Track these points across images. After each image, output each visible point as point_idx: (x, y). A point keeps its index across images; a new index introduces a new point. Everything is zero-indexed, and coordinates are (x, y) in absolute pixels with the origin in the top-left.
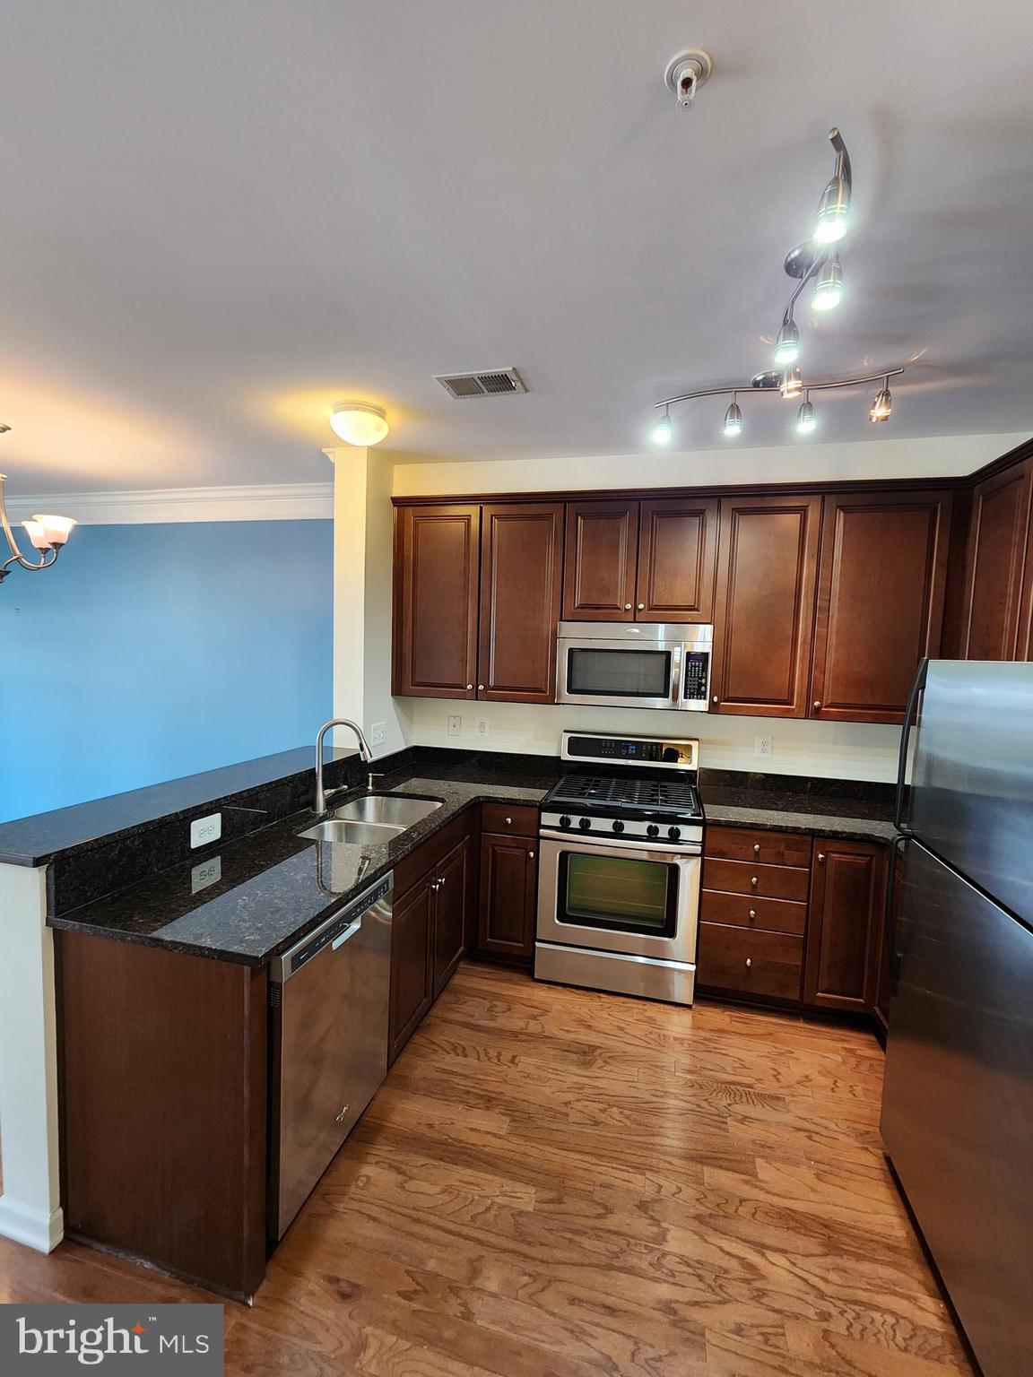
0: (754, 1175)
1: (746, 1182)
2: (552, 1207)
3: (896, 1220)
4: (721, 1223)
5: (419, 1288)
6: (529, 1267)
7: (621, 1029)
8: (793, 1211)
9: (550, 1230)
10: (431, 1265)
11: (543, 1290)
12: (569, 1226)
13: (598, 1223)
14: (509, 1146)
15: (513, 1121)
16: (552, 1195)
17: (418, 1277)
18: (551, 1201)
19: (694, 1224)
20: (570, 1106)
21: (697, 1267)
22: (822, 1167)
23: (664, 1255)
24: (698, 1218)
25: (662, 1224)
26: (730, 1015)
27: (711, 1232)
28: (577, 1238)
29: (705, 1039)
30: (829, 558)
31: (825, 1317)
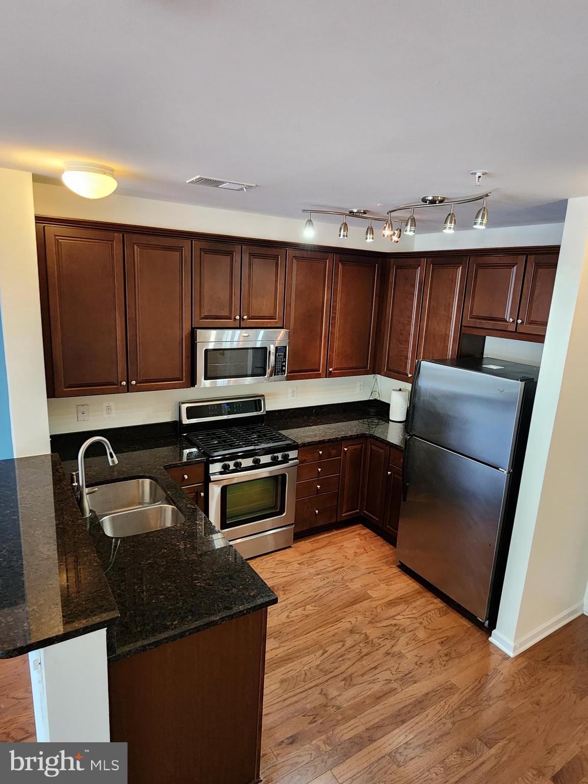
0: (371, 597)
1: (372, 601)
2: (326, 655)
3: (414, 584)
4: (377, 619)
5: (314, 716)
6: (341, 678)
7: (273, 572)
8: (391, 600)
9: (333, 662)
10: (309, 706)
11: (351, 680)
12: (338, 656)
13: (346, 647)
14: (286, 648)
15: (275, 638)
16: (321, 652)
17: (309, 714)
18: (323, 654)
19: (370, 625)
20: (290, 617)
21: (384, 637)
22: (386, 581)
23: (372, 641)
24: (369, 622)
25: (362, 632)
26: (309, 542)
27: (377, 624)
28: (344, 657)
29: (310, 557)
30: (336, 289)
31: (421, 623)
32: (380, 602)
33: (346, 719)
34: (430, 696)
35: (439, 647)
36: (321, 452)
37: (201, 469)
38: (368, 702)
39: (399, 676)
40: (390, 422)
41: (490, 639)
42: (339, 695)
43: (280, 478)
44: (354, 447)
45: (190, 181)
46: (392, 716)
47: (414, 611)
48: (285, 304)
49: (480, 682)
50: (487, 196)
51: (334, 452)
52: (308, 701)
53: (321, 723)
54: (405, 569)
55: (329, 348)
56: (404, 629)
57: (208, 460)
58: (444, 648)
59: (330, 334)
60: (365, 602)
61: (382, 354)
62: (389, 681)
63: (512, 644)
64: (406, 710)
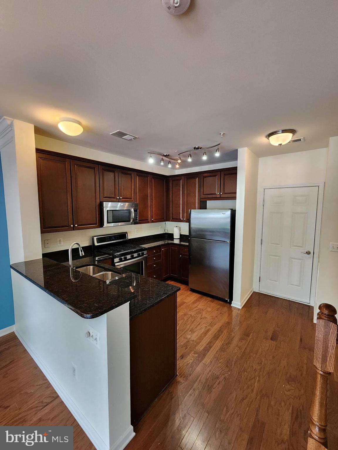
8: (193, 302)
11: (193, 330)
19: (190, 311)
21: (197, 314)
23: (194, 316)
27: (192, 310)
30: (152, 188)
31: (207, 306)
32: (190, 303)
33: (198, 344)
34: (222, 327)
35: (217, 312)
36: (155, 251)
37: (110, 261)
38: (203, 335)
39: (209, 324)
40: (174, 239)
41: (231, 305)
42: (191, 337)
43: (140, 262)
44: (165, 249)
45: (111, 134)
46: (213, 337)
47: (203, 303)
48: (135, 193)
49: (235, 318)
50: (219, 144)
51: (159, 251)
52: (181, 342)
53: (190, 348)
54: (193, 290)
55: (151, 211)
56: (203, 309)
57: (113, 257)
58: (219, 311)
59: (151, 206)
60: (184, 304)
61: (169, 213)
62: (206, 327)
63: (240, 304)
64: (217, 334)
